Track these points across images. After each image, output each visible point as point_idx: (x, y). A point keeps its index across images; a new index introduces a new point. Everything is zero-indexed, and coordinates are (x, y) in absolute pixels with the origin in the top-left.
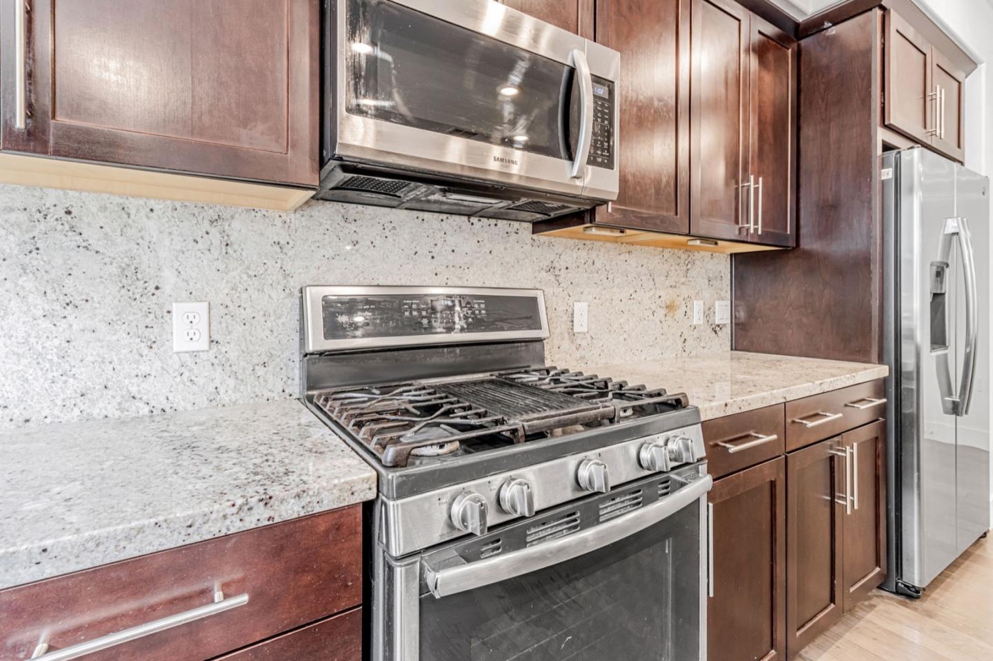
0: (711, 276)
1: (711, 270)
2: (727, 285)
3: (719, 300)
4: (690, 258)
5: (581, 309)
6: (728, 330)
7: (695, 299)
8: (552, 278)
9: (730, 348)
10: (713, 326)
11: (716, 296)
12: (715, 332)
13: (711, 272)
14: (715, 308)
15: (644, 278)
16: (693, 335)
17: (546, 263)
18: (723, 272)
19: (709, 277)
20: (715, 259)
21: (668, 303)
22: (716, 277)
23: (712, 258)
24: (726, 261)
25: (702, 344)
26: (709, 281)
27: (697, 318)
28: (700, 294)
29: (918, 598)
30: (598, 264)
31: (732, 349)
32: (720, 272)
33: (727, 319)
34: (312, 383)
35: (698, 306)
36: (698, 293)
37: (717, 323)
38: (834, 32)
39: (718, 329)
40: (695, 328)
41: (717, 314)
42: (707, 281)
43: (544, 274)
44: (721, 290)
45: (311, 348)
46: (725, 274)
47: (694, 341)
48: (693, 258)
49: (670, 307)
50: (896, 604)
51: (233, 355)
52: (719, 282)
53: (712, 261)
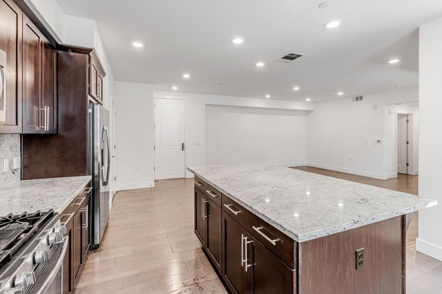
0: (12, 146)
1: (12, 143)
2: (19, 149)
3: (15, 157)
4: (2, 138)
6: (19, 171)
7: (4, 159)
9: (20, 179)
10: (13, 171)
11: (14, 155)
12: (14, 173)
13: (12, 144)
14: (13, 161)
16: (3, 178)
18: (17, 143)
19: (11, 146)
20: (13, 137)
22: (14, 146)
23: (12, 137)
24: (18, 137)
25: (8, 181)
26: (11, 148)
27: (6, 168)
28: (6, 156)
29: (98, 247)
31: (21, 180)
32: (16, 143)
33: (19, 166)
35: (6, 162)
36: (6, 155)
37: (14, 168)
38: (72, 55)
39: (15, 171)
40: (4, 173)
41: (14, 164)
42: (10, 148)
44: (16, 152)
46: (18, 144)
47: (4, 180)
48: (3, 138)
50: (93, 253)
52: (15, 148)
53: (12, 138)
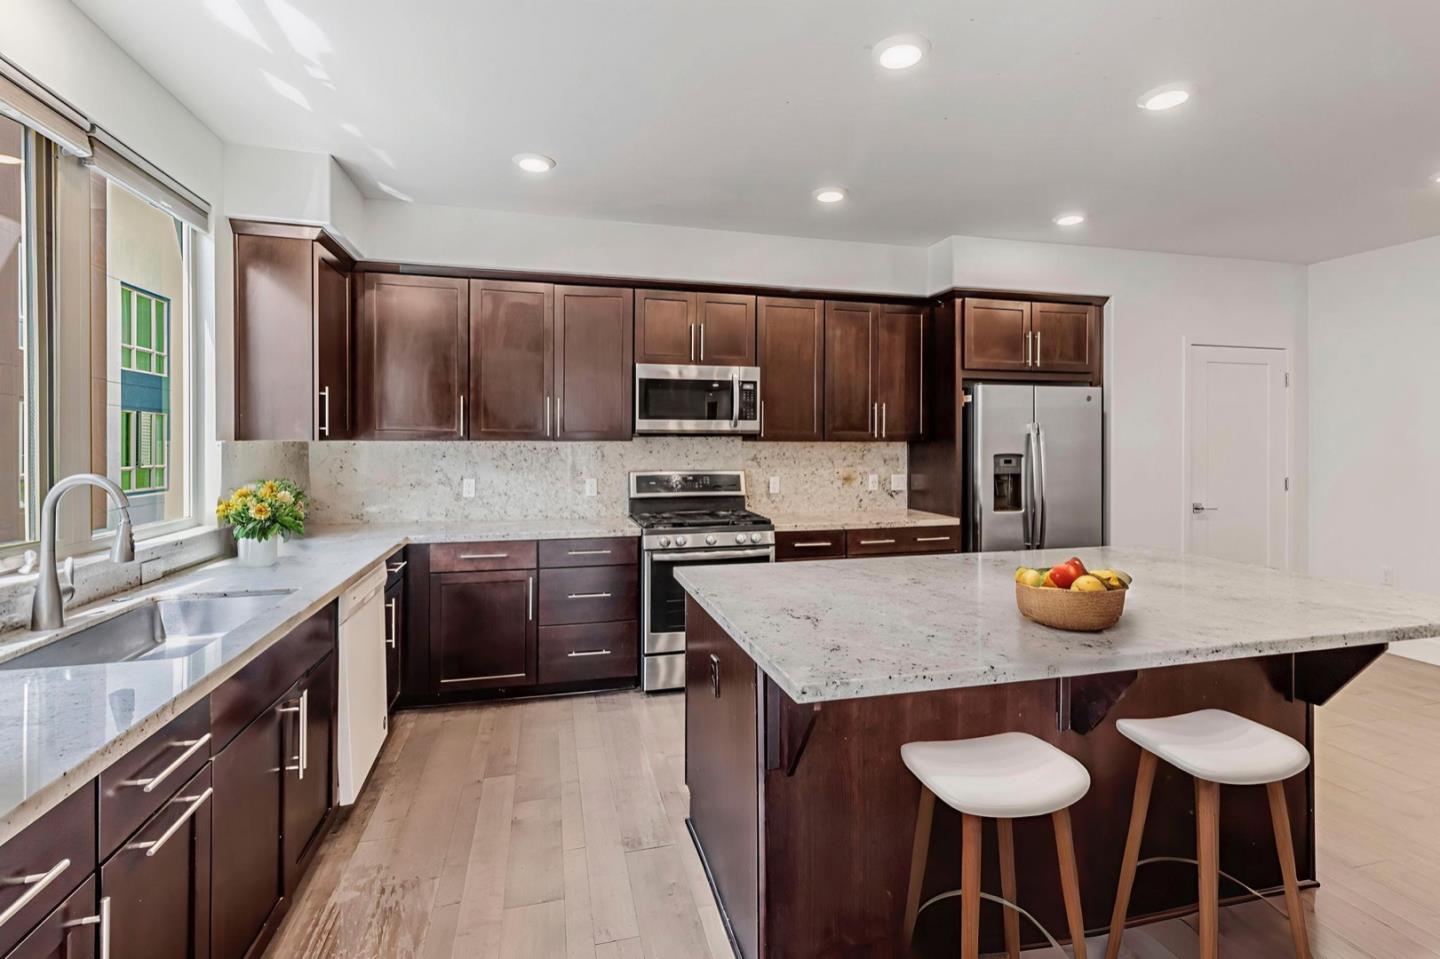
2: (904, 464)
3: (895, 474)
4: (865, 447)
5: (775, 482)
6: (904, 495)
7: (871, 474)
8: (756, 464)
9: (907, 508)
10: (890, 492)
11: (893, 471)
12: (892, 496)
13: (887, 455)
14: (892, 480)
15: (824, 462)
16: (869, 497)
17: (751, 456)
18: (899, 454)
19: (886, 459)
21: (845, 476)
22: (892, 458)
24: (903, 447)
25: (878, 503)
26: (885, 461)
27: (873, 486)
28: (875, 470)
30: (787, 454)
31: (909, 509)
32: (896, 455)
33: (904, 487)
34: (632, 510)
35: (873, 479)
37: (894, 490)
39: (895, 494)
40: (871, 493)
41: (893, 484)
42: (882, 462)
43: (749, 462)
44: (898, 467)
45: (632, 496)
46: (901, 456)
47: (870, 501)
48: (869, 447)
49: (847, 479)
51: (605, 498)
52: (895, 462)
53: (887, 447)
